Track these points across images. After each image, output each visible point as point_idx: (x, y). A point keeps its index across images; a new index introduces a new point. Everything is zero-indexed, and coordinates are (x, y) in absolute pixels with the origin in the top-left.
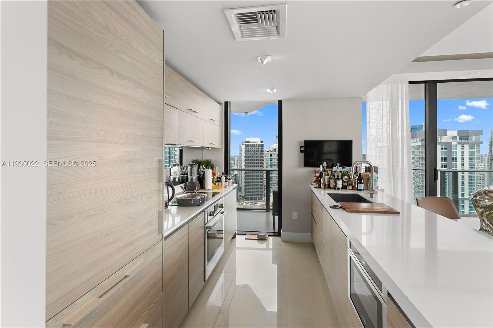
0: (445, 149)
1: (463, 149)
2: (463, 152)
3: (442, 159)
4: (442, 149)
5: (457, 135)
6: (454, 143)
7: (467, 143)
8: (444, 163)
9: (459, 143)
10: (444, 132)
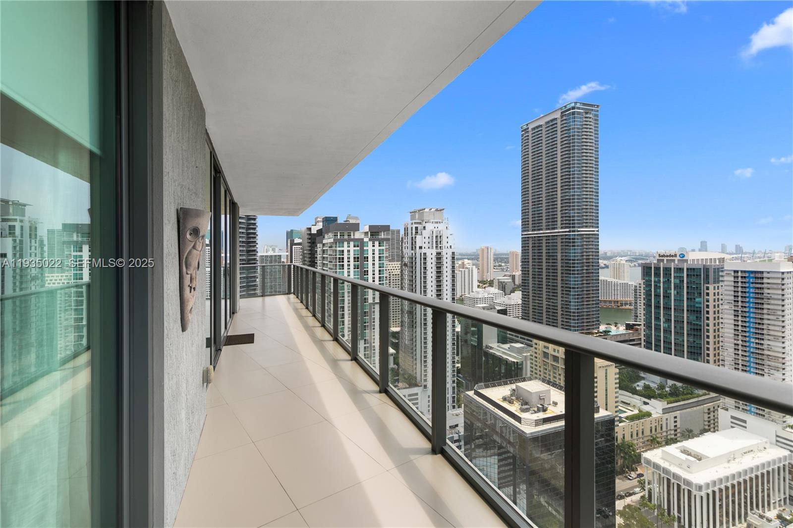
0: (358, 246)
1: (374, 246)
2: (374, 250)
3: (355, 258)
4: (354, 246)
5: (368, 230)
6: (366, 240)
7: (377, 240)
8: (356, 263)
9: (370, 240)
10: (356, 227)
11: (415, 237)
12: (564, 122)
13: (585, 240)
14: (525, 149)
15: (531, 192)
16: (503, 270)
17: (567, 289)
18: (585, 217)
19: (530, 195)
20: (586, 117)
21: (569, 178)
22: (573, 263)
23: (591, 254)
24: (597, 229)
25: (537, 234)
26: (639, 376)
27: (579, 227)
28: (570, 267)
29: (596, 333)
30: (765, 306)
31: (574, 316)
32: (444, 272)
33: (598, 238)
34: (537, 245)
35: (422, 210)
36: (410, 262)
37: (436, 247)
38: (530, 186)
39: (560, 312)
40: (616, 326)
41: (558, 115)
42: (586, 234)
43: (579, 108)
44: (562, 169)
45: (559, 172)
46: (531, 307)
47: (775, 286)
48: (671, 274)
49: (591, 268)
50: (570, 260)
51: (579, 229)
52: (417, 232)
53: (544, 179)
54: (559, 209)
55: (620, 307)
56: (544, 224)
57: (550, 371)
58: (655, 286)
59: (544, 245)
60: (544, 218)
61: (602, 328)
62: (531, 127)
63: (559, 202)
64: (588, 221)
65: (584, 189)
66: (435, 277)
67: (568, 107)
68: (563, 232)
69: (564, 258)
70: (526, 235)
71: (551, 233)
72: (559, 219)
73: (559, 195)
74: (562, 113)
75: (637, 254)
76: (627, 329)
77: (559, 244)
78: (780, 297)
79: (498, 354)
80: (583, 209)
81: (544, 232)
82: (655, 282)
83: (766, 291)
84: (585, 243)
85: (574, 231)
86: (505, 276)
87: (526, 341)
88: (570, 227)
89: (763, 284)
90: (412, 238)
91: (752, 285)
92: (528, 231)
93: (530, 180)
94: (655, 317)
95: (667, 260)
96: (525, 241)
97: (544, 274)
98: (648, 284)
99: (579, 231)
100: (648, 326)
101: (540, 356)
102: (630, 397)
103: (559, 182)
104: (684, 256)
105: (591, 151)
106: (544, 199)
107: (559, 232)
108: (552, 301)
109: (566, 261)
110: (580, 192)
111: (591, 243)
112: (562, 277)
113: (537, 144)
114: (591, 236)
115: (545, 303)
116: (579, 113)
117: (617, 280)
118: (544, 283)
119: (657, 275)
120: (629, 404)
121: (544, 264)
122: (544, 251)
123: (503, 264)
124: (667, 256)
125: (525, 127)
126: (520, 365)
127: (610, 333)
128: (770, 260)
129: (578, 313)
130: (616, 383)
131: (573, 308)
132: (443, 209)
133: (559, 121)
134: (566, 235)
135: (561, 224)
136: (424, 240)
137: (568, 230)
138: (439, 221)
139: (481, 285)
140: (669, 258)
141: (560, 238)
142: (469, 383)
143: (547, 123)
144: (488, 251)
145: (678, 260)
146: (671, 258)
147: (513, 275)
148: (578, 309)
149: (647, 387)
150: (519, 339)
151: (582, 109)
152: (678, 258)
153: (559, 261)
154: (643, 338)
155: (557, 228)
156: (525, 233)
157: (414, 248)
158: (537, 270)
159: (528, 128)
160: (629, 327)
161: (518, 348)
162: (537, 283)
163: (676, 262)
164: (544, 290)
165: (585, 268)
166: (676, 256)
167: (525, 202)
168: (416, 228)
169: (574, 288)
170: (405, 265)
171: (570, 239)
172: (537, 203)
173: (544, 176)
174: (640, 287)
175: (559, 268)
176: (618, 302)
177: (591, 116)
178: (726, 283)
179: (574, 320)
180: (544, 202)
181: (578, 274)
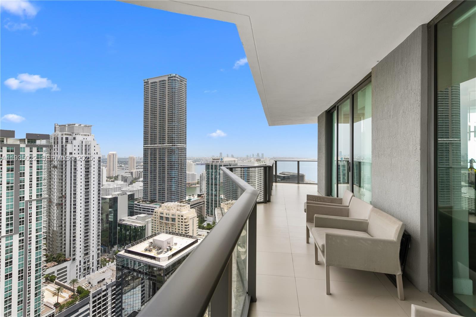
0: (12, 151)
1: (31, 151)
3: (8, 162)
4: (8, 151)
5: (25, 138)
6: (22, 145)
7: (35, 146)
8: (10, 166)
9: (27, 146)
10: (11, 134)
11: (66, 145)
12: (170, 83)
13: (180, 151)
14: (146, 94)
15: (149, 121)
16: (123, 169)
17: (170, 179)
18: (180, 138)
19: (149, 123)
20: (181, 84)
21: (172, 116)
22: (174, 164)
23: (183, 158)
24: (185, 145)
25: (153, 146)
26: (204, 220)
27: (177, 144)
28: (172, 166)
29: (185, 201)
30: (250, 180)
31: (174, 193)
32: (92, 171)
33: (186, 150)
34: (153, 153)
35: (73, 125)
36: (59, 165)
37: (86, 153)
38: (149, 117)
39: (166, 192)
40: (193, 196)
41: (166, 79)
42: (181, 148)
43: (177, 78)
44: (168, 110)
45: (167, 111)
46: (149, 190)
47: (253, 172)
48: (217, 168)
49: (182, 166)
50: (172, 162)
51: (177, 145)
52: (68, 142)
53: (158, 114)
54: (167, 133)
55: (191, 186)
56: (158, 141)
57: (164, 227)
58: (211, 174)
59: (158, 153)
60: (158, 137)
61: (187, 198)
62: (150, 81)
63: (167, 129)
64: (181, 140)
65: (180, 123)
66: (84, 176)
67: (172, 76)
68: (169, 146)
69: (169, 161)
70: (146, 147)
71: (162, 146)
72: (167, 139)
73: (167, 125)
74: (168, 78)
75: (195, 159)
76: (198, 197)
77: (166, 153)
78: (254, 176)
79: (129, 223)
80: (179, 133)
81: (158, 145)
82: (211, 172)
83: (251, 174)
84: (180, 152)
85: (174, 146)
86: (126, 173)
87: (146, 212)
88: (172, 143)
89: (249, 171)
90: (62, 146)
91: (246, 172)
92: (148, 144)
93: (149, 113)
94: (211, 189)
95: (216, 161)
96: (145, 150)
97: (158, 170)
98: (208, 174)
99: (177, 146)
100: (208, 194)
101: (158, 219)
102: (201, 231)
103: (167, 117)
104: (222, 160)
105: (183, 103)
106: (158, 126)
107: (166, 146)
108: (162, 186)
109: (170, 162)
110: (178, 124)
111: (183, 152)
112: (168, 171)
113: (154, 93)
114: (183, 149)
115: (158, 187)
116: (177, 80)
117: (189, 172)
118: (157, 176)
119: (212, 169)
120: (201, 235)
121: (158, 164)
122: (158, 157)
123: (123, 165)
124: (216, 159)
125: (146, 81)
126: (144, 227)
127: (191, 200)
128: (251, 161)
129: (176, 191)
130: (197, 226)
131: (173, 189)
132: (91, 126)
133: (167, 82)
134: (170, 148)
135: (168, 141)
136: (74, 148)
137: (171, 145)
138: (88, 134)
139: (108, 179)
140: (216, 160)
141: (166, 150)
142: (107, 248)
143: (160, 81)
144: (114, 156)
145: (220, 161)
146: (217, 160)
147: (131, 172)
148: (176, 189)
149: (208, 224)
150: (142, 211)
151: (179, 79)
152: (220, 160)
153: (166, 162)
154: (205, 200)
155: (165, 143)
156: (146, 146)
157: (64, 154)
158: (153, 168)
159: (148, 82)
160: (199, 196)
161: (142, 217)
162: (153, 176)
163: (219, 162)
164: (157, 180)
165: (180, 166)
166: (219, 159)
167: (146, 127)
168: (67, 139)
169: (174, 178)
170: (55, 167)
171: (172, 150)
172: (154, 128)
173: (158, 112)
174: (203, 175)
175: (166, 166)
176: (189, 183)
177: (183, 84)
178: (238, 171)
179: (174, 195)
180: (158, 128)
181: (176, 169)
